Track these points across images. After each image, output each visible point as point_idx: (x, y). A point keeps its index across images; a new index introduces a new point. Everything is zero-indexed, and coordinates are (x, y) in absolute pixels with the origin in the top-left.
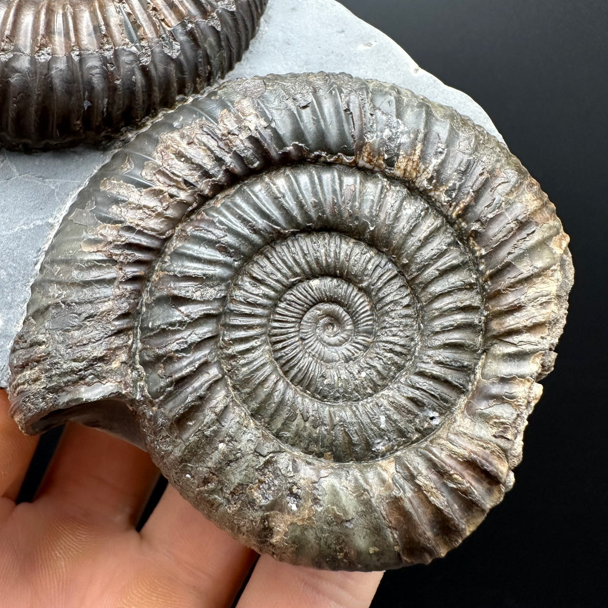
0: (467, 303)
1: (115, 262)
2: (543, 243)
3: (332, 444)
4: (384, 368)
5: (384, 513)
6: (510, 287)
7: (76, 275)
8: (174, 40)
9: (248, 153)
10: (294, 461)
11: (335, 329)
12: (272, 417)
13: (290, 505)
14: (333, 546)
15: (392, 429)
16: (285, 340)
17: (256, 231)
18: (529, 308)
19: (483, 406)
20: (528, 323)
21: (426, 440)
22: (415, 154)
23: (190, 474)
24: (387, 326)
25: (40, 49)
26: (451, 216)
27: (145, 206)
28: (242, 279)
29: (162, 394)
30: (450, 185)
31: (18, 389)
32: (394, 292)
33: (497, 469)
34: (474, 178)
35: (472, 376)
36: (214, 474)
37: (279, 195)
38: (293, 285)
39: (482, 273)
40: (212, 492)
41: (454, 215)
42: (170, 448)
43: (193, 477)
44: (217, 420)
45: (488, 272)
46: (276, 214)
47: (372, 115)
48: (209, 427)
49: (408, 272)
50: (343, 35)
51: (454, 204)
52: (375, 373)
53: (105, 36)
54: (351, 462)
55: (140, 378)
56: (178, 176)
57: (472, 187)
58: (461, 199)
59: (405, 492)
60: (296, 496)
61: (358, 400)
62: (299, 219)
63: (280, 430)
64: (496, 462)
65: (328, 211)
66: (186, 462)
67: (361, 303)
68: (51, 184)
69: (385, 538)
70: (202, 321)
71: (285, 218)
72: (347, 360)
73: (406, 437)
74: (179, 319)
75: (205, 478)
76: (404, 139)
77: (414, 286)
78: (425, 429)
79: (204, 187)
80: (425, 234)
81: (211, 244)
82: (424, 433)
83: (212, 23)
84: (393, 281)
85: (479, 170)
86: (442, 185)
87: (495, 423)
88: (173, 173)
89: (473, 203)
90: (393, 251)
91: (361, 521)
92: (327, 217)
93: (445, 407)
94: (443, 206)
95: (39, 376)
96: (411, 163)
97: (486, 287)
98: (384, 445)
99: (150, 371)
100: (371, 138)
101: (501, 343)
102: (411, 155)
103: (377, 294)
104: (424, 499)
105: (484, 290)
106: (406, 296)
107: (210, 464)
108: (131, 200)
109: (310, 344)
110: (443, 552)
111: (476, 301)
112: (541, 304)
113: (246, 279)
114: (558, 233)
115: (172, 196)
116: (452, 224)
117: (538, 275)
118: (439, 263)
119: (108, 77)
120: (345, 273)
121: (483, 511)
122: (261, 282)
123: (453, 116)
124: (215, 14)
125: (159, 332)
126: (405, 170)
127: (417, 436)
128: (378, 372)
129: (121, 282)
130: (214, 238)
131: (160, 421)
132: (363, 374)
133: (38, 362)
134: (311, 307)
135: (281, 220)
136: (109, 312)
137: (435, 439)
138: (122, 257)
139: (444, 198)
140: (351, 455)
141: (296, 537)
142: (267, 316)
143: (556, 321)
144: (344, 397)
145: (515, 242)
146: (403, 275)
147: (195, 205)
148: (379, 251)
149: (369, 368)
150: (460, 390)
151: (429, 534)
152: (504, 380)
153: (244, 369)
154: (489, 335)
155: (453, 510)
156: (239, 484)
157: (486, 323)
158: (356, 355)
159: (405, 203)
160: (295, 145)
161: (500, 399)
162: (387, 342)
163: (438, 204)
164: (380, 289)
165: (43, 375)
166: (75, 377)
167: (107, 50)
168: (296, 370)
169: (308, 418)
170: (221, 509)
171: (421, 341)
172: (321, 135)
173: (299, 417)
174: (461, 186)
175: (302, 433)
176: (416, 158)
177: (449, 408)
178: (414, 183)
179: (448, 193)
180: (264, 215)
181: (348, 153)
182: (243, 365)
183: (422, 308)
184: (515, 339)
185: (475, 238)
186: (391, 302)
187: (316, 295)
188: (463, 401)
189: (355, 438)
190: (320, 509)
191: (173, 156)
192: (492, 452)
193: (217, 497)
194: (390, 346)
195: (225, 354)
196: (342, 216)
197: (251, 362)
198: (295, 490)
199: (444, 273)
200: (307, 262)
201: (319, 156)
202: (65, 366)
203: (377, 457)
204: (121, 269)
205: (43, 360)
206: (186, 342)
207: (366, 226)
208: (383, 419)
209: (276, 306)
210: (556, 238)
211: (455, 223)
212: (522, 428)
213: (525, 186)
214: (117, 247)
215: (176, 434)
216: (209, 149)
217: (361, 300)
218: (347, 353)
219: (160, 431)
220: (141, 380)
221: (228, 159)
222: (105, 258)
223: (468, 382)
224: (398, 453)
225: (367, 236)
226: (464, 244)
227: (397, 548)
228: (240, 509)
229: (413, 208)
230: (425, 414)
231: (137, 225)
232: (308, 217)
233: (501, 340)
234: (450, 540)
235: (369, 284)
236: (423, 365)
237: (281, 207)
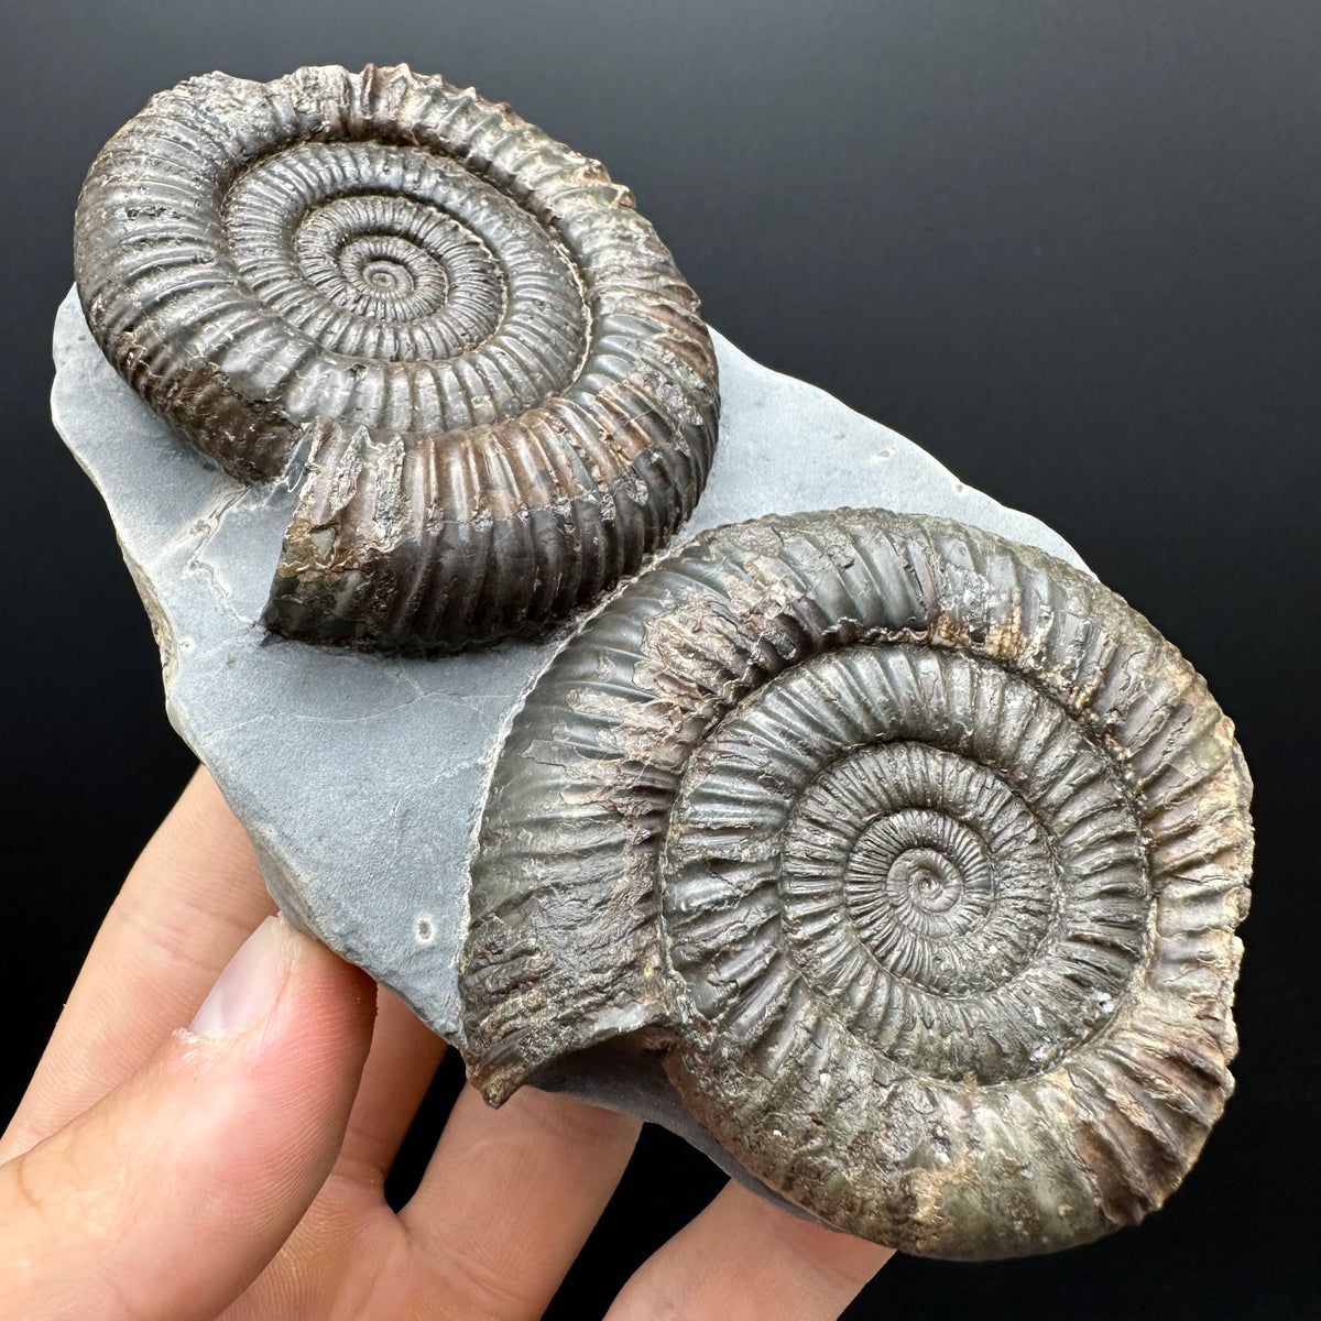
0: (1120, 828)
1: (621, 816)
2: (1206, 734)
3: (973, 1058)
4: (1020, 937)
5: (1072, 1148)
6: (1175, 800)
7: (565, 842)
8: (637, 477)
9: (780, 640)
10: (928, 1091)
11: (934, 887)
12: (880, 1027)
13: (937, 1154)
14: (1007, 1211)
15: (1052, 1025)
16: (872, 911)
17: (810, 752)
18: (1207, 828)
19: (1170, 976)
20: (1211, 850)
21: (1102, 1036)
22: (1012, 623)
23: (780, 1129)
24: (1014, 873)
25: (479, 514)
26: (1074, 705)
27: (650, 729)
28: (794, 824)
29: (722, 1010)
30: (1068, 662)
31: (503, 1028)
32: (1012, 825)
33: (1212, 1063)
34: (1098, 651)
35: (1144, 935)
36: (819, 1123)
37: (832, 697)
38: (869, 824)
39: (1130, 785)
40: (818, 1152)
41: (1078, 705)
42: (744, 1093)
43: (785, 1132)
44: (812, 1040)
45: (1140, 782)
46: (834, 723)
47: (943, 571)
48: (802, 1052)
49: (1028, 792)
50: (844, 441)
51: (1076, 688)
52: (1009, 946)
53: (558, 485)
54: (1003, 1084)
55: (679, 990)
56: (690, 681)
57: (1098, 664)
58: (1085, 682)
59: (1096, 1114)
60: (945, 1141)
61: (992, 989)
62: (866, 727)
63: (894, 1046)
64: (1208, 1054)
65: (904, 713)
66: (774, 1109)
67: (966, 844)
68: (473, 703)
69: (1078, 1188)
70: (759, 894)
71: (846, 729)
72: (963, 931)
73: (1073, 1035)
74: (728, 893)
75: (808, 1131)
76: (992, 603)
77: (1039, 812)
78: (1097, 1021)
79: (725, 691)
80: (1044, 735)
81: (750, 776)
82: (1097, 1026)
83: (678, 447)
84: (1008, 808)
85: (1102, 638)
86: (1055, 663)
87: (1195, 998)
88: (682, 677)
89: (1102, 686)
90: (1003, 763)
91: (1042, 1165)
92: (905, 723)
93: (1116, 984)
94: (1060, 692)
95: (543, 1002)
96: (1008, 636)
97: (1140, 803)
98: (1046, 1050)
99: (694, 977)
100: (948, 606)
101: (1178, 882)
102: (1006, 624)
103: (988, 830)
104: (1122, 1120)
105: (1138, 807)
106: (1031, 826)
107: (812, 1109)
108: (627, 722)
109: (906, 913)
110: (1158, 1201)
111: (1128, 824)
112: (1221, 821)
113: (800, 822)
114: (1219, 718)
115: (684, 711)
116: (1076, 718)
117: (1208, 780)
118: (1071, 774)
119: (565, 542)
120: (939, 802)
121: (1205, 1128)
122: (825, 826)
123: (1046, 562)
124: (679, 433)
125: (700, 917)
126: (1001, 646)
127: (1086, 1032)
128: (1014, 944)
129: (635, 846)
130: (755, 767)
131: (725, 1052)
132: (993, 950)
133: (536, 980)
134: (897, 856)
135: (842, 733)
136: (626, 892)
137: (1116, 1032)
138: (630, 808)
139: (1061, 681)
140: (1002, 1072)
141: (954, 1204)
142: (840, 877)
143: (1245, 841)
144: (972, 986)
145: (1169, 736)
146: (1020, 797)
147: (715, 720)
148: (980, 764)
149: (999, 940)
150: (1132, 957)
151: (1139, 1173)
152: (1193, 935)
153: (825, 960)
154: (1158, 872)
155: (1165, 1132)
156: (861, 1133)
157: (1149, 856)
158: (974, 923)
159: (1007, 692)
160: (843, 622)
161: (1193, 963)
162: (1016, 898)
163: (1052, 690)
164: (993, 821)
165: (549, 1000)
166: (599, 997)
167: (561, 504)
168: (896, 953)
169: (932, 1023)
170: (834, 1178)
171: (1064, 891)
172: (879, 604)
173: (919, 1023)
174: (1082, 664)
175: (927, 1047)
176: (1015, 629)
177: (1124, 985)
178: (1015, 662)
179: (1066, 673)
180: (817, 727)
181: (917, 628)
182: (823, 955)
183: (1057, 843)
184: (1197, 873)
185: (1112, 736)
186: (1013, 838)
187: (902, 837)
188: (1139, 973)
189: (1006, 1047)
190: (982, 1156)
191: (676, 652)
192: (1200, 1040)
193: (825, 1158)
194: (1021, 904)
195: (793, 940)
196: (925, 719)
197: (833, 949)
198: (940, 1132)
199: (1080, 789)
200: (885, 790)
201: (878, 635)
202: (582, 982)
203: (1037, 1070)
204: (630, 826)
205: (545, 977)
206: (745, 927)
207: (961, 731)
208: (1037, 1011)
209: (849, 860)
210: (1219, 725)
211: (1080, 715)
212: (1230, 1002)
213: (1164, 656)
214: (621, 793)
215: (751, 1070)
216: (727, 637)
217: (967, 839)
218: (960, 921)
219: (726, 1068)
220: (681, 992)
221: (755, 649)
222: (605, 812)
223: (1141, 943)
224: (1067, 1060)
225: (963, 743)
226: (1096, 744)
227: (1097, 1201)
228: (865, 1173)
229: (1019, 698)
230: (1093, 997)
231: (645, 758)
232: (878, 726)
233: (1177, 878)
234: (1166, 1179)
235: (975, 817)
236: (1078, 926)
237: (839, 713)
